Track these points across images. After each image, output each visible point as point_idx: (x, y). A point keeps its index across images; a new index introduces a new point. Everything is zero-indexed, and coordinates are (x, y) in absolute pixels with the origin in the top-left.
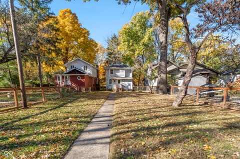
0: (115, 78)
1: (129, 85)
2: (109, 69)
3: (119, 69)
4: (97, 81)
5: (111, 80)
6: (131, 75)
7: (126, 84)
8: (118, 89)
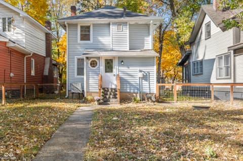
0: (96, 54)
1: (146, 77)
2: (76, 25)
3: (109, 24)
4: (47, 67)
5: (81, 61)
6: (149, 43)
7: (134, 73)
8: (105, 91)
